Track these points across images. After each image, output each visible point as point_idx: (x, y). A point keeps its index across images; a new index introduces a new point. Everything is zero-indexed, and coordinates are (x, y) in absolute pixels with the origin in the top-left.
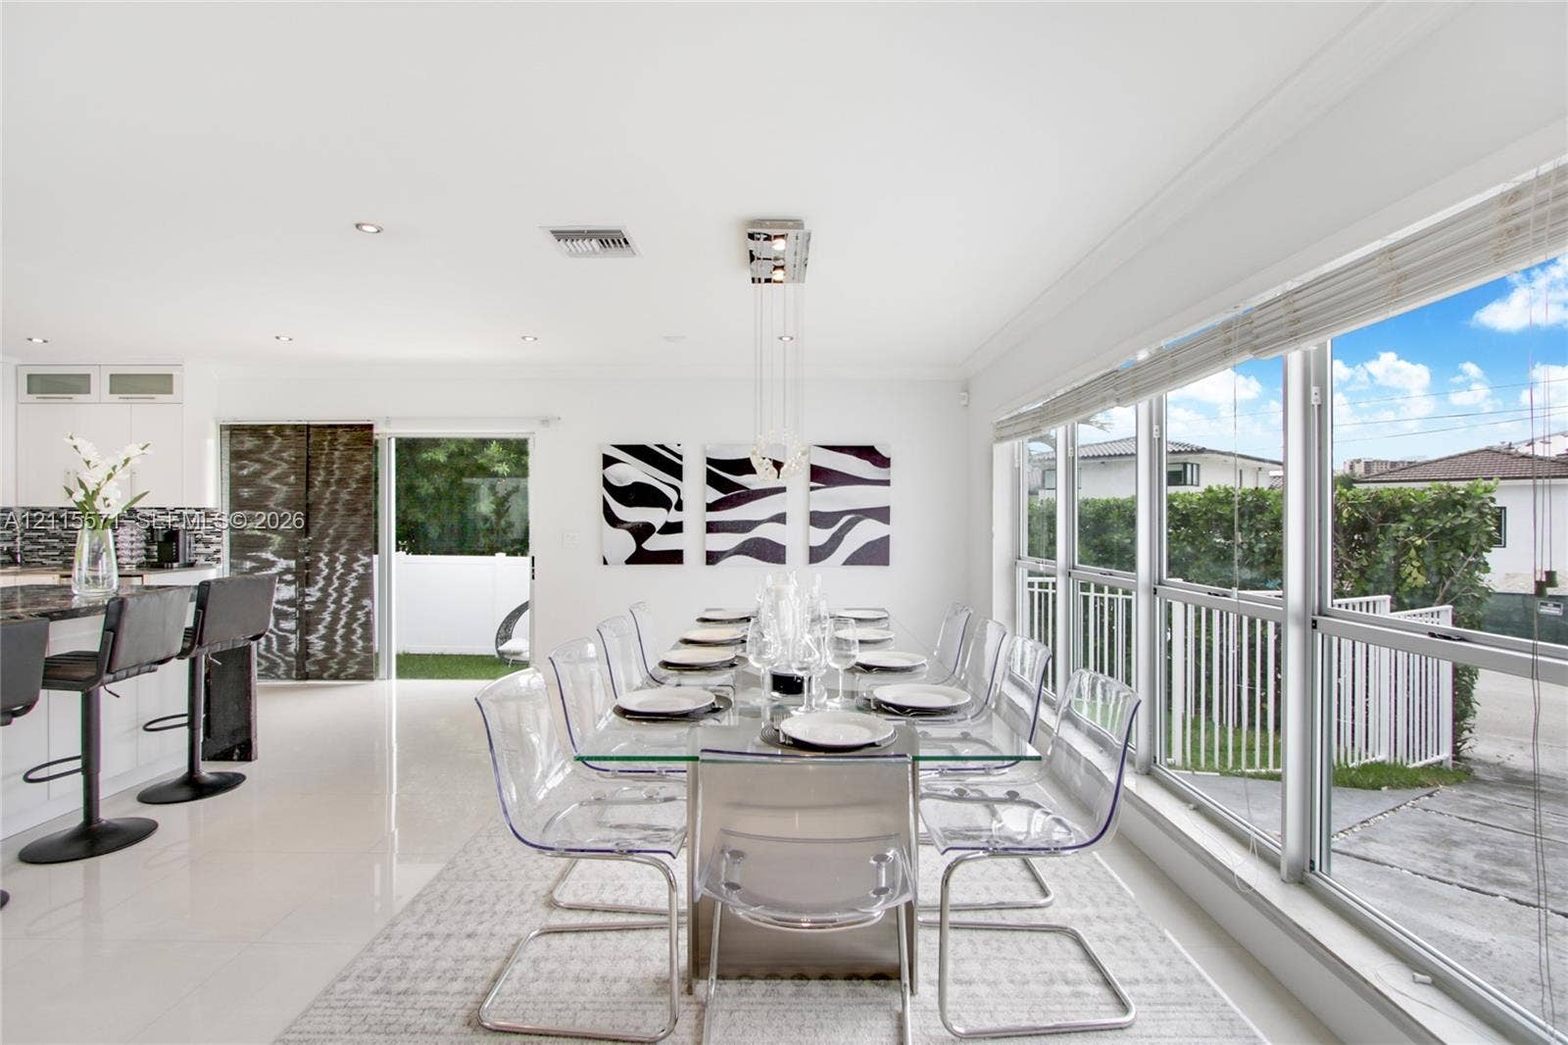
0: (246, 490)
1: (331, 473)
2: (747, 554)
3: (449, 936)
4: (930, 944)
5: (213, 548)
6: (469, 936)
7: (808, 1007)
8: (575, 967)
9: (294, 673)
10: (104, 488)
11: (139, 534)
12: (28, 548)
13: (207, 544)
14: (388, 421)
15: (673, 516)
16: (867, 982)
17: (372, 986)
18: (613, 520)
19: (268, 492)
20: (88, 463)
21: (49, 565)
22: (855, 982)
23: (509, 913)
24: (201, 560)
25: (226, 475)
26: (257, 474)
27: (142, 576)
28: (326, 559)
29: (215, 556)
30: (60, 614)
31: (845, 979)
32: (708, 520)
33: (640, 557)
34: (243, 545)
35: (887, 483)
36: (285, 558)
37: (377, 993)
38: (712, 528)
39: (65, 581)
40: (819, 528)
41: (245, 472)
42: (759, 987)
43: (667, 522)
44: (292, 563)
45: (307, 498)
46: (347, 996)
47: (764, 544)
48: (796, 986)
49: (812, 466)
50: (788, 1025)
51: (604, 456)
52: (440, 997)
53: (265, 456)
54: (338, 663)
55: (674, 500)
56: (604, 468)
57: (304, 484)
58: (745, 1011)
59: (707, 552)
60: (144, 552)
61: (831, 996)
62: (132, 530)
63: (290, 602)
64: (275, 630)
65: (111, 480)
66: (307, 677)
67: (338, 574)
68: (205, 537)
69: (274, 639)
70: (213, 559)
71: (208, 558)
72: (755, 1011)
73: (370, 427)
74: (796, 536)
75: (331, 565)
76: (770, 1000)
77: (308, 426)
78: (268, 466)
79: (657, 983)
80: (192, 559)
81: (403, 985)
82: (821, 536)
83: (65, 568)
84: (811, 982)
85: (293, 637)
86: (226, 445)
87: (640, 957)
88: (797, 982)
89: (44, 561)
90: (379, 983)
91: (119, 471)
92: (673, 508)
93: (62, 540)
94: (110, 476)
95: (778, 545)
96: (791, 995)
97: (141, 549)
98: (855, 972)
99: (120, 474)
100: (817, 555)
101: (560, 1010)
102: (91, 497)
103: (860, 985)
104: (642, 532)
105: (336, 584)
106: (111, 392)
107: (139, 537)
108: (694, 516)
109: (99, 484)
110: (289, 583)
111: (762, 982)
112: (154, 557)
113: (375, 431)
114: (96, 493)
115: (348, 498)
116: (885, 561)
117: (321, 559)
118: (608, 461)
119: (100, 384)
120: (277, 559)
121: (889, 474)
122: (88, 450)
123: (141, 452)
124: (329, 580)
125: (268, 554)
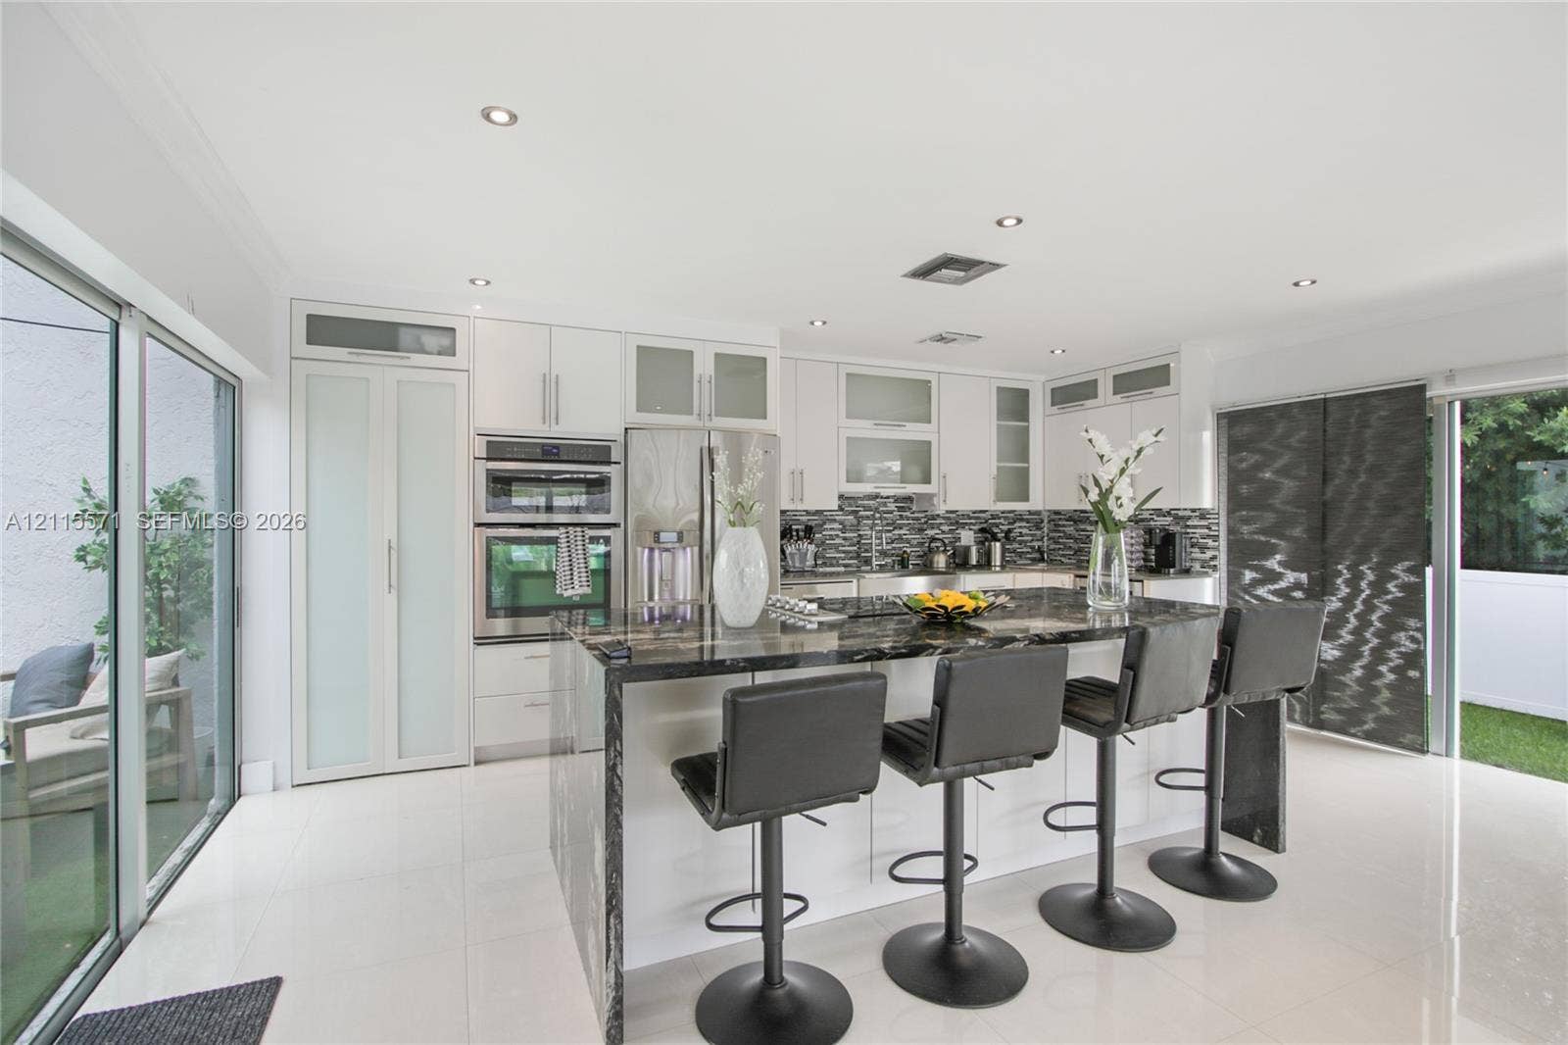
0: (1245, 487)
1: (1358, 457)
5: (1209, 554)
10: (1117, 486)
11: (1138, 536)
12: (1052, 547)
13: (1203, 548)
14: (1450, 377)
19: (1271, 488)
20: (1102, 457)
21: (1067, 564)
24: (1197, 567)
26: (1258, 467)
27: (1142, 581)
28: (1347, 574)
29: (1212, 563)
30: (1077, 635)
34: (1243, 553)
36: (1293, 570)
39: (1081, 582)
41: (1244, 465)
44: (1304, 577)
45: (1323, 494)
53: (1268, 445)
57: (1318, 475)
60: (1142, 555)
62: (1132, 532)
65: (1124, 476)
67: (1363, 596)
68: (1201, 541)
70: (1210, 567)
71: (1204, 564)
73: (1422, 388)
75: (1354, 583)
77: (1328, 399)
78: (1270, 456)
80: (1188, 565)
83: (1080, 568)
86: (1223, 433)
89: (1063, 559)
91: (1132, 466)
93: (1076, 540)
94: (1123, 471)
97: (1139, 552)
99: (1132, 469)
102: (1104, 495)
105: (1359, 607)
106: (1116, 393)
107: (1137, 540)
109: (1112, 481)
112: (1151, 561)
113: (1428, 394)
114: (1110, 490)
115: (1385, 491)
117: (1339, 574)
119: (1105, 387)
120: (1282, 570)
122: (1103, 444)
123: (1155, 439)
124: (1348, 602)
125: (1273, 563)
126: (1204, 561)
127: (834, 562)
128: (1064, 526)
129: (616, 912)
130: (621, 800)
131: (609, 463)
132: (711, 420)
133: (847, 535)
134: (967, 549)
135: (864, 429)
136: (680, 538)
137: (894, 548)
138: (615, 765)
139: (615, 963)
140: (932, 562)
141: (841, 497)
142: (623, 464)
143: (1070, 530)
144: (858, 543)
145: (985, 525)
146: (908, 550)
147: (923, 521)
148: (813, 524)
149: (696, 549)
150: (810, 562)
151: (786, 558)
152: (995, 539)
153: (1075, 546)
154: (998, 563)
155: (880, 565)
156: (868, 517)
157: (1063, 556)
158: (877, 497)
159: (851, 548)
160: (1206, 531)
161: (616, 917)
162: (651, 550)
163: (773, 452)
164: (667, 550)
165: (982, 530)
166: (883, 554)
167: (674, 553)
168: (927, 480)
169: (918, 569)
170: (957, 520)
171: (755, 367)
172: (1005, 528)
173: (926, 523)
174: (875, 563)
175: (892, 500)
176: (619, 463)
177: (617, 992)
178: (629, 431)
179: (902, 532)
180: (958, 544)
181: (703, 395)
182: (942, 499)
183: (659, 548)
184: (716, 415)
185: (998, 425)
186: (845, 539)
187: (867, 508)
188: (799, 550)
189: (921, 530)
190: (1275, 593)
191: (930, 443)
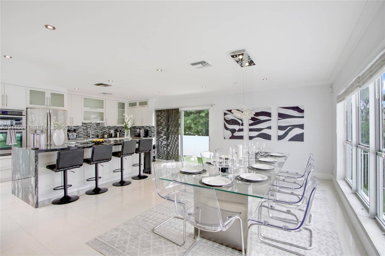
0: (159, 122)
1: (172, 119)
2: (259, 137)
3: (160, 213)
4: (262, 248)
5: (154, 134)
6: (163, 214)
7: (218, 251)
8: (176, 226)
9: (166, 159)
14: (182, 108)
15: (241, 127)
16: (237, 251)
17: (142, 218)
18: (226, 128)
19: (162, 123)
20: (126, 118)
22: (234, 250)
23: (173, 212)
24: (152, 136)
25: (156, 120)
26: (160, 119)
31: (232, 248)
32: (250, 128)
33: (233, 137)
34: (158, 133)
35: (303, 117)
37: (142, 220)
38: (251, 130)
40: (281, 130)
41: (158, 119)
42: (211, 243)
43: (239, 129)
44: (166, 137)
45: (168, 124)
46: (138, 219)
47: (265, 135)
48: (219, 245)
49: (279, 113)
50: (211, 253)
51: (224, 113)
52: (151, 224)
53: (161, 116)
54: (173, 158)
55: (241, 123)
56: (224, 116)
57: (167, 121)
58: (203, 247)
59: (249, 136)
61: (226, 251)
63: (165, 145)
64: (163, 150)
66: (168, 160)
67: (173, 139)
69: (163, 152)
72: (206, 247)
73: (178, 109)
74: (274, 133)
75: (171, 138)
76: (210, 246)
77: (168, 109)
78: (162, 118)
79: (190, 234)
80: (151, 136)
81: (147, 220)
82: (282, 133)
84: (223, 246)
85: (166, 151)
86: (156, 114)
87: (190, 228)
88: (220, 245)
90: (144, 218)
91: (130, 120)
92: (241, 125)
95: (269, 135)
96: (216, 247)
98: (235, 247)
100: (280, 138)
101: (168, 233)
103: (234, 251)
104: (233, 131)
106: (139, 105)
108: (246, 127)
109: (127, 122)
110: (165, 141)
111: (212, 242)
113: (179, 110)
115: (175, 124)
116: (302, 140)
117: (170, 136)
118: (225, 114)
119: (138, 104)
120: (163, 136)
121: (304, 114)
124: (171, 140)
125: (162, 135)
126: (153, 135)
127: (81, 137)
128: (132, 129)
129: (37, 187)
130: (38, 170)
131: (22, 115)
132: (50, 107)
133: (84, 131)
134: (112, 134)
135: (88, 109)
136: (42, 132)
137: (96, 134)
138: (37, 165)
139: (37, 195)
140: (104, 136)
141: (83, 123)
142: (26, 115)
143: (133, 130)
144: (87, 133)
145: (116, 129)
146: (99, 134)
147: (102, 128)
148: (76, 129)
149: (46, 134)
150: (75, 137)
151: (69, 136)
152: (118, 132)
153: (134, 133)
154: (118, 136)
155: (92, 137)
156: (89, 128)
157: (132, 135)
158: (92, 123)
159: (85, 134)
160: (154, 130)
161: (37, 188)
162: (34, 134)
163: (65, 114)
164: (38, 134)
165: (115, 130)
166: (93, 135)
167: (40, 135)
168: (103, 120)
169: (101, 138)
170: (110, 128)
171: (61, 96)
172: (120, 129)
173: (103, 128)
174: (91, 137)
175: (95, 124)
176: (25, 115)
177: (37, 200)
178: (28, 109)
179: (97, 130)
180: (110, 133)
181: (48, 102)
182: (106, 124)
183: (36, 134)
184: (51, 106)
185: (118, 110)
186: (84, 132)
187: (89, 125)
188: (72, 134)
189: (102, 130)
190: (162, 139)
191: (103, 113)
